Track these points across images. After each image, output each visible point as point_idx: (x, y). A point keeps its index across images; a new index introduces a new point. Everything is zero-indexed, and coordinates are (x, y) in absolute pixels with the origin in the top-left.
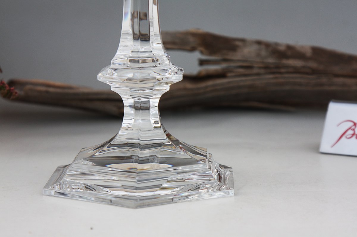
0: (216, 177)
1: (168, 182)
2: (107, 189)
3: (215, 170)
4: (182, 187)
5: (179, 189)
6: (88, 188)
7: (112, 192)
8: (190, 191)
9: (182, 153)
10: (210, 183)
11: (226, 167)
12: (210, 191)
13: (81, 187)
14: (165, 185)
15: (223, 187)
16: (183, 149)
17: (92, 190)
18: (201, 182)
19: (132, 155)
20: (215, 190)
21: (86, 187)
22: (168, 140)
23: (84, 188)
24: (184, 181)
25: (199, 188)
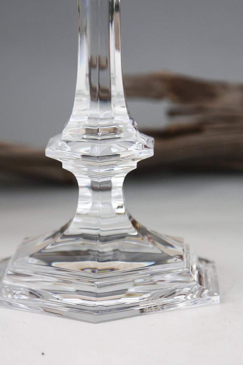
0: (195, 277)
1: (135, 285)
2: (57, 296)
3: (194, 267)
4: (153, 292)
5: (149, 295)
6: (33, 293)
7: (64, 300)
8: (163, 299)
9: (151, 245)
10: (189, 287)
11: (207, 261)
12: (189, 297)
13: (24, 292)
14: (132, 290)
15: (206, 292)
16: (151, 240)
17: (39, 297)
18: (176, 285)
19: (89, 250)
20: (195, 296)
21: (31, 293)
22: (133, 229)
23: (28, 294)
24: (154, 284)
25: (174, 293)
